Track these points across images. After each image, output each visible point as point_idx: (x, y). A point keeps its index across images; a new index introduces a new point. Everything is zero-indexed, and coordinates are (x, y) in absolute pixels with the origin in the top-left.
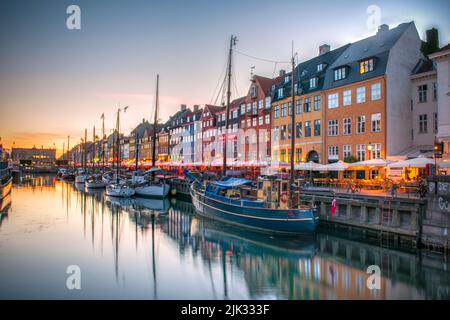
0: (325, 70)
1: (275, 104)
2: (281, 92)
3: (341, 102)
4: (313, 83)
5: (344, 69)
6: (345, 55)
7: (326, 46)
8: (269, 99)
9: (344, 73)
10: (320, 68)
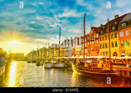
0: (118, 24)
1: (100, 36)
2: (102, 32)
3: (125, 35)
4: (113, 28)
5: (125, 23)
6: (125, 18)
7: (117, 15)
8: (98, 35)
9: (125, 24)
10: (116, 23)
